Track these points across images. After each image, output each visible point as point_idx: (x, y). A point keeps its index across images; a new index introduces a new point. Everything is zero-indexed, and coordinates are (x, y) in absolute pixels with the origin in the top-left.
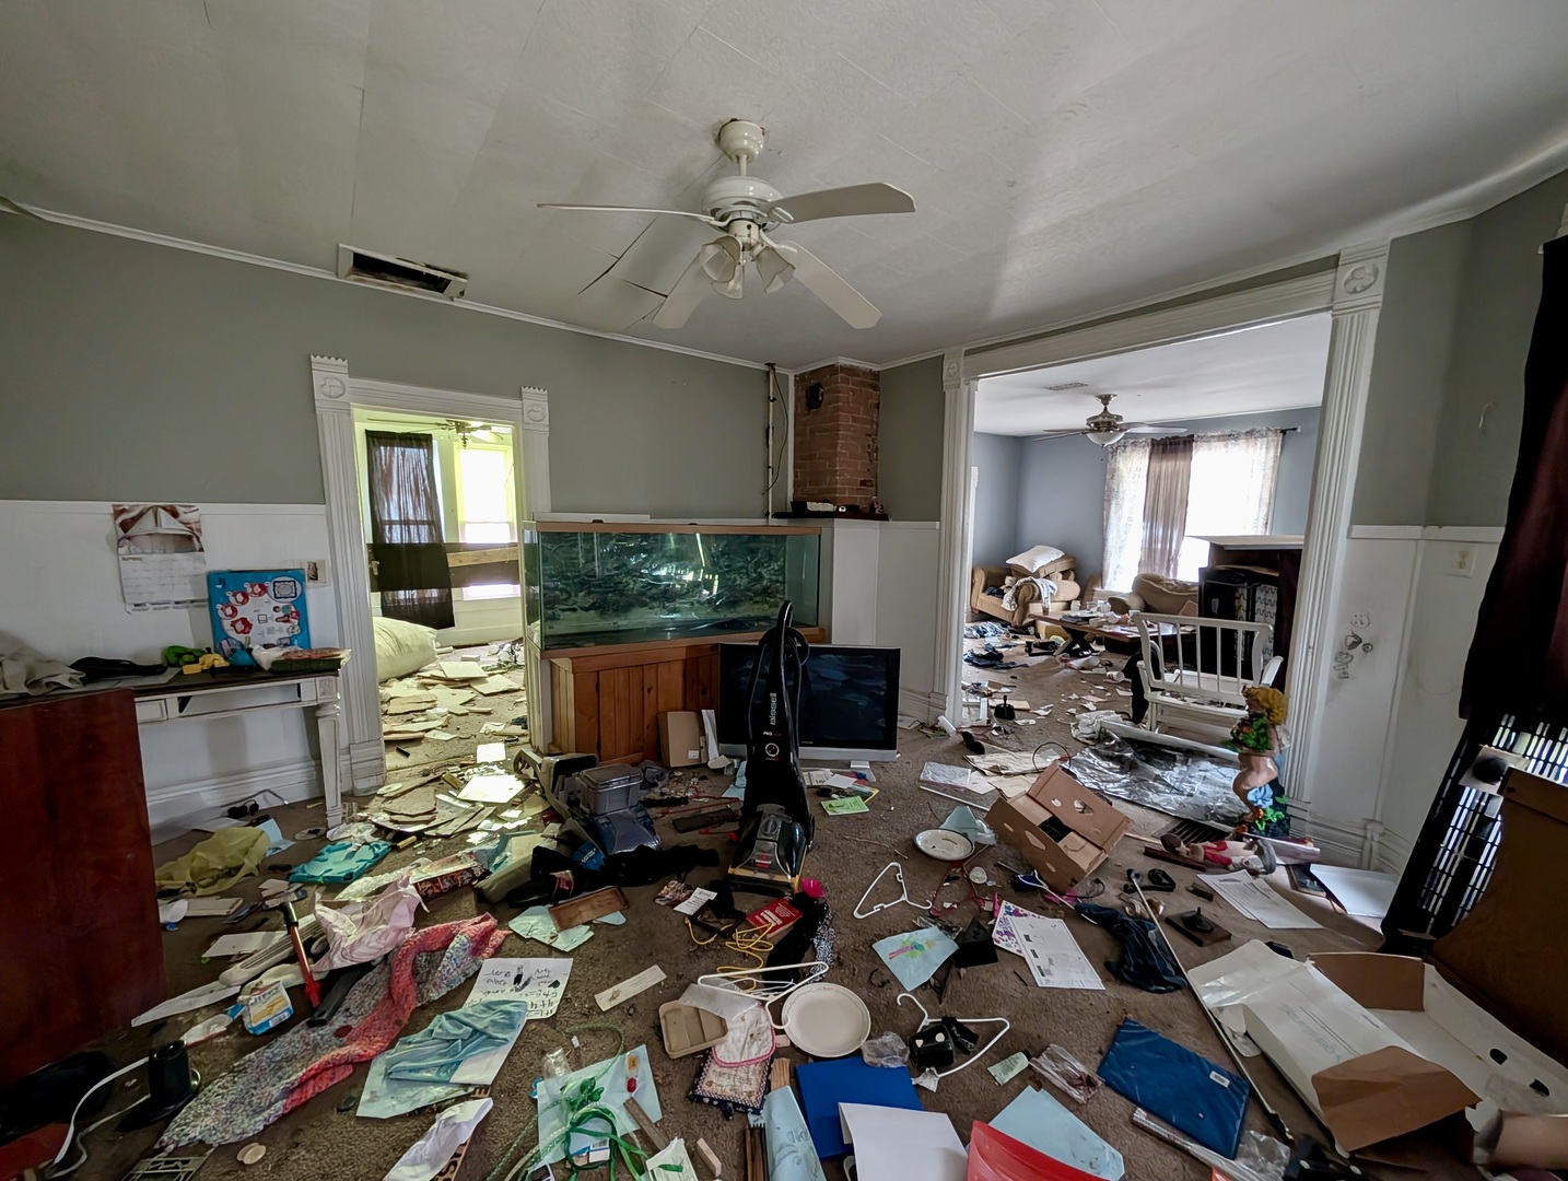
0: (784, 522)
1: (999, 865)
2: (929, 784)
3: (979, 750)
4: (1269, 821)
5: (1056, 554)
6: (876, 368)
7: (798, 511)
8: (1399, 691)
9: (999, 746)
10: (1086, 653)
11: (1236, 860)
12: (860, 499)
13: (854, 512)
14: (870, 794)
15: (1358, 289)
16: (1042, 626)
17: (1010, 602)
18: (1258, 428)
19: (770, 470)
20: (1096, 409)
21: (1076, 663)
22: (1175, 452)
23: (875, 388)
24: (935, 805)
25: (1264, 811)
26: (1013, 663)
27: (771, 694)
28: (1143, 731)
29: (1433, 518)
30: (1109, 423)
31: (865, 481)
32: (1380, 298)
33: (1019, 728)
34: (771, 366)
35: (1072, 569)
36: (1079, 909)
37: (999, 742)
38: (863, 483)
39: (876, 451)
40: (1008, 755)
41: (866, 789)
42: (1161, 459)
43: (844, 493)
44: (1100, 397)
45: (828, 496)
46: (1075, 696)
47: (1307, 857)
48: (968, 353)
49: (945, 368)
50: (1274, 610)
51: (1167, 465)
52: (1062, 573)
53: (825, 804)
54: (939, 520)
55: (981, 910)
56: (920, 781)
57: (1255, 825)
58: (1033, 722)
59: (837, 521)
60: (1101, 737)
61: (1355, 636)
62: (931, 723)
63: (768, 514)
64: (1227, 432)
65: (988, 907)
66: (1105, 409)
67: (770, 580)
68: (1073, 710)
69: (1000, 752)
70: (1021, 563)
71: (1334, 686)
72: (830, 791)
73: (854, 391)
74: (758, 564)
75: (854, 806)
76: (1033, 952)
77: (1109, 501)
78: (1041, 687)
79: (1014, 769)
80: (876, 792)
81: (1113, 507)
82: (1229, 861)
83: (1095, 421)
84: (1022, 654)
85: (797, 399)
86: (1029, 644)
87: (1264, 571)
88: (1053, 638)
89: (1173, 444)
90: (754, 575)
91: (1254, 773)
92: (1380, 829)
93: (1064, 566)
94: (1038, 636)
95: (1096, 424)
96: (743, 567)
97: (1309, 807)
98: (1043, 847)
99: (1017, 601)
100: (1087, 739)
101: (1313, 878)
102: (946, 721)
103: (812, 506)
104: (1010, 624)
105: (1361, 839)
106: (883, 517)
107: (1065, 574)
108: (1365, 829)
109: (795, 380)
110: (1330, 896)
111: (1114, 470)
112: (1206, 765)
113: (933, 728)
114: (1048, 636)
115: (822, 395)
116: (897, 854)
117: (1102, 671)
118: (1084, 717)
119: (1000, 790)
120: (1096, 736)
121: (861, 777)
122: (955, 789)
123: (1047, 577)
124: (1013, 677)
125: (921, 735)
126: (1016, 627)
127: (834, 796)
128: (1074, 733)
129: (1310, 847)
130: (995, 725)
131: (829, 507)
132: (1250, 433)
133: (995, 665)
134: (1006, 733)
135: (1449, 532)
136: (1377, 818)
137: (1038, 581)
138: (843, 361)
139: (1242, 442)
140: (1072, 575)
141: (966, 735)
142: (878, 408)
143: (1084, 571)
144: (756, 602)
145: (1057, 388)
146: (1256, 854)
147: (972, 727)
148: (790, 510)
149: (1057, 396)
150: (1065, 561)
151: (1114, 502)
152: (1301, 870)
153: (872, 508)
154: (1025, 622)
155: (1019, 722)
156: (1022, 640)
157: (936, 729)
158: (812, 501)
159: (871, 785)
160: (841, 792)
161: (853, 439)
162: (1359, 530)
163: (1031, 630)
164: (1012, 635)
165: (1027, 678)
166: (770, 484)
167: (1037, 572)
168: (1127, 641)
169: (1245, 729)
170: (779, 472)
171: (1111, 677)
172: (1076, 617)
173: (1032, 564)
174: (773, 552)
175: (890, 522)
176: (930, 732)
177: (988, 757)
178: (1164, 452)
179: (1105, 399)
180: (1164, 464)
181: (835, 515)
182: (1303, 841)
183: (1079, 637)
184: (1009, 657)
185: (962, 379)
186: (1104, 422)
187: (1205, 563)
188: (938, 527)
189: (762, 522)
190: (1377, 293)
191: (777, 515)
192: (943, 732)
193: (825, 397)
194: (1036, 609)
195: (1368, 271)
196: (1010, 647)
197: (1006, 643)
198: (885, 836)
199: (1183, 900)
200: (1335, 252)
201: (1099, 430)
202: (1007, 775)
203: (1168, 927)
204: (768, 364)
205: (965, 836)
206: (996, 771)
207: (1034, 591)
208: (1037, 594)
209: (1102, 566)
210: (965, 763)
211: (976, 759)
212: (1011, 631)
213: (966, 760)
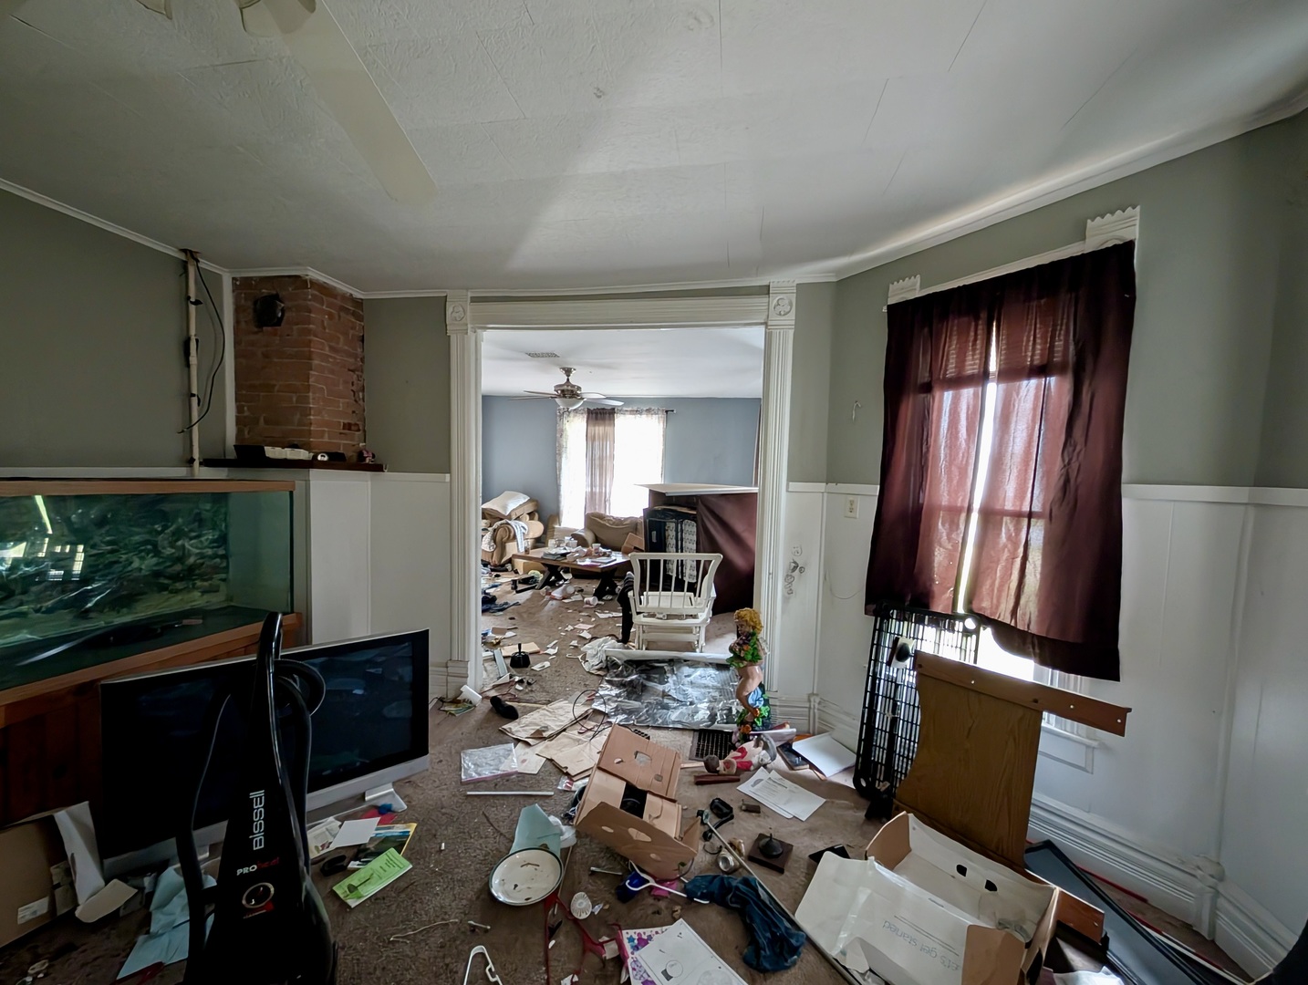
0: (221, 473)
1: (593, 872)
2: (476, 783)
3: (512, 715)
4: (764, 717)
5: (523, 499)
6: (358, 294)
7: (249, 456)
8: (820, 599)
9: (528, 702)
10: (561, 583)
11: (755, 761)
12: (345, 445)
13: (337, 461)
14: (405, 834)
15: (782, 313)
16: (519, 564)
17: (489, 543)
18: (653, 408)
19: (195, 400)
20: (562, 379)
21: (557, 593)
22: (604, 419)
23: (360, 318)
24: (492, 812)
25: (760, 709)
26: (506, 603)
27: (253, 795)
28: (636, 651)
29: (831, 478)
30: (572, 391)
31: (350, 425)
32: (793, 322)
33: (535, 674)
34: (191, 254)
35: (536, 511)
36: (691, 893)
37: (527, 697)
38: (348, 426)
39: (363, 390)
40: (542, 712)
41: (398, 829)
42: (594, 426)
43: (322, 437)
44: (564, 369)
45: (296, 440)
46: (570, 628)
47: (788, 738)
48: (475, 300)
49: (449, 310)
50: (695, 538)
51: (599, 430)
52: (529, 514)
53: (341, 889)
54: (449, 472)
55: (604, 961)
56: (462, 784)
57: (754, 722)
58: (547, 664)
59: (313, 472)
60: (609, 665)
61: (795, 562)
62: (451, 695)
63: (191, 461)
64: (635, 409)
65: (610, 951)
66: (568, 380)
67: (202, 556)
68: (574, 643)
69: (532, 710)
70: (495, 508)
71: (786, 600)
72: (343, 858)
73: (331, 316)
74: (179, 534)
75: (389, 869)
76: (665, 973)
77: (560, 455)
78: (537, 623)
79: (554, 727)
80: (412, 828)
81: (563, 459)
82: (750, 763)
83: (562, 388)
84: (509, 592)
85: (238, 310)
86: (514, 582)
87: (685, 510)
88: (532, 573)
89: (601, 415)
90: (169, 551)
91: (750, 680)
92: (818, 700)
93: (530, 508)
94: (516, 572)
95: (563, 391)
96: (146, 542)
97: (777, 695)
98: (649, 839)
99: (495, 542)
100: (598, 670)
101: (797, 755)
102: (470, 691)
103: (272, 452)
104: (489, 563)
105: (807, 710)
106: (377, 468)
107: (531, 515)
108: (809, 701)
109: (234, 284)
110: (813, 767)
111: (562, 431)
112: (686, 670)
113: (455, 702)
114: (526, 571)
115: (283, 311)
116: (473, 929)
117: (578, 597)
118: (589, 648)
119: (551, 760)
120: (604, 665)
121: (384, 812)
122: (506, 779)
123: (518, 518)
124: (511, 619)
125: (444, 715)
126: (495, 566)
127: (353, 865)
128: (586, 667)
129: (787, 730)
130: (517, 679)
131: (303, 454)
132: (648, 411)
133: (490, 608)
134: (529, 684)
135: (843, 487)
136: (815, 692)
137: (512, 523)
138: (313, 274)
139: (644, 416)
140: (537, 515)
141: (495, 700)
142: (363, 341)
143: (545, 512)
144: (177, 592)
145: (534, 355)
146: (763, 749)
147: (494, 687)
148: (232, 454)
149: (535, 362)
150: (530, 504)
151: (564, 456)
152: (786, 748)
153: (361, 456)
154: (503, 560)
155: (537, 667)
156: (506, 579)
157: (459, 702)
158: (274, 445)
159: (403, 818)
160: (363, 853)
161: (332, 372)
162: (795, 486)
163: (509, 567)
164: (495, 574)
165: (525, 617)
166: (195, 417)
167: (510, 515)
168: (599, 571)
169: (745, 647)
170: (210, 401)
171: (588, 603)
172: (556, 554)
173: (505, 507)
174: (205, 515)
175: (386, 474)
176: (452, 708)
177: (525, 719)
178: (596, 419)
179: (568, 372)
180: (597, 428)
181: (312, 464)
182: (782, 726)
183: (553, 571)
184: (501, 596)
185: (469, 326)
186: (568, 390)
187: (646, 506)
188: (448, 479)
189: (181, 472)
190: (791, 319)
191: (207, 462)
192: (469, 704)
193: (287, 315)
194: (512, 549)
195: (787, 302)
196: (496, 586)
197: (491, 584)
198: (447, 904)
199: (745, 824)
200: (767, 284)
201: (564, 396)
202: (551, 737)
203: (754, 865)
204: (185, 251)
205: (545, 848)
206: (539, 736)
207: (510, 532)
208: (512, 535)
209: (558, 507)
210: (503, 737)
211: (512, 727)
212: (492, 570)
213: (503, 732)
